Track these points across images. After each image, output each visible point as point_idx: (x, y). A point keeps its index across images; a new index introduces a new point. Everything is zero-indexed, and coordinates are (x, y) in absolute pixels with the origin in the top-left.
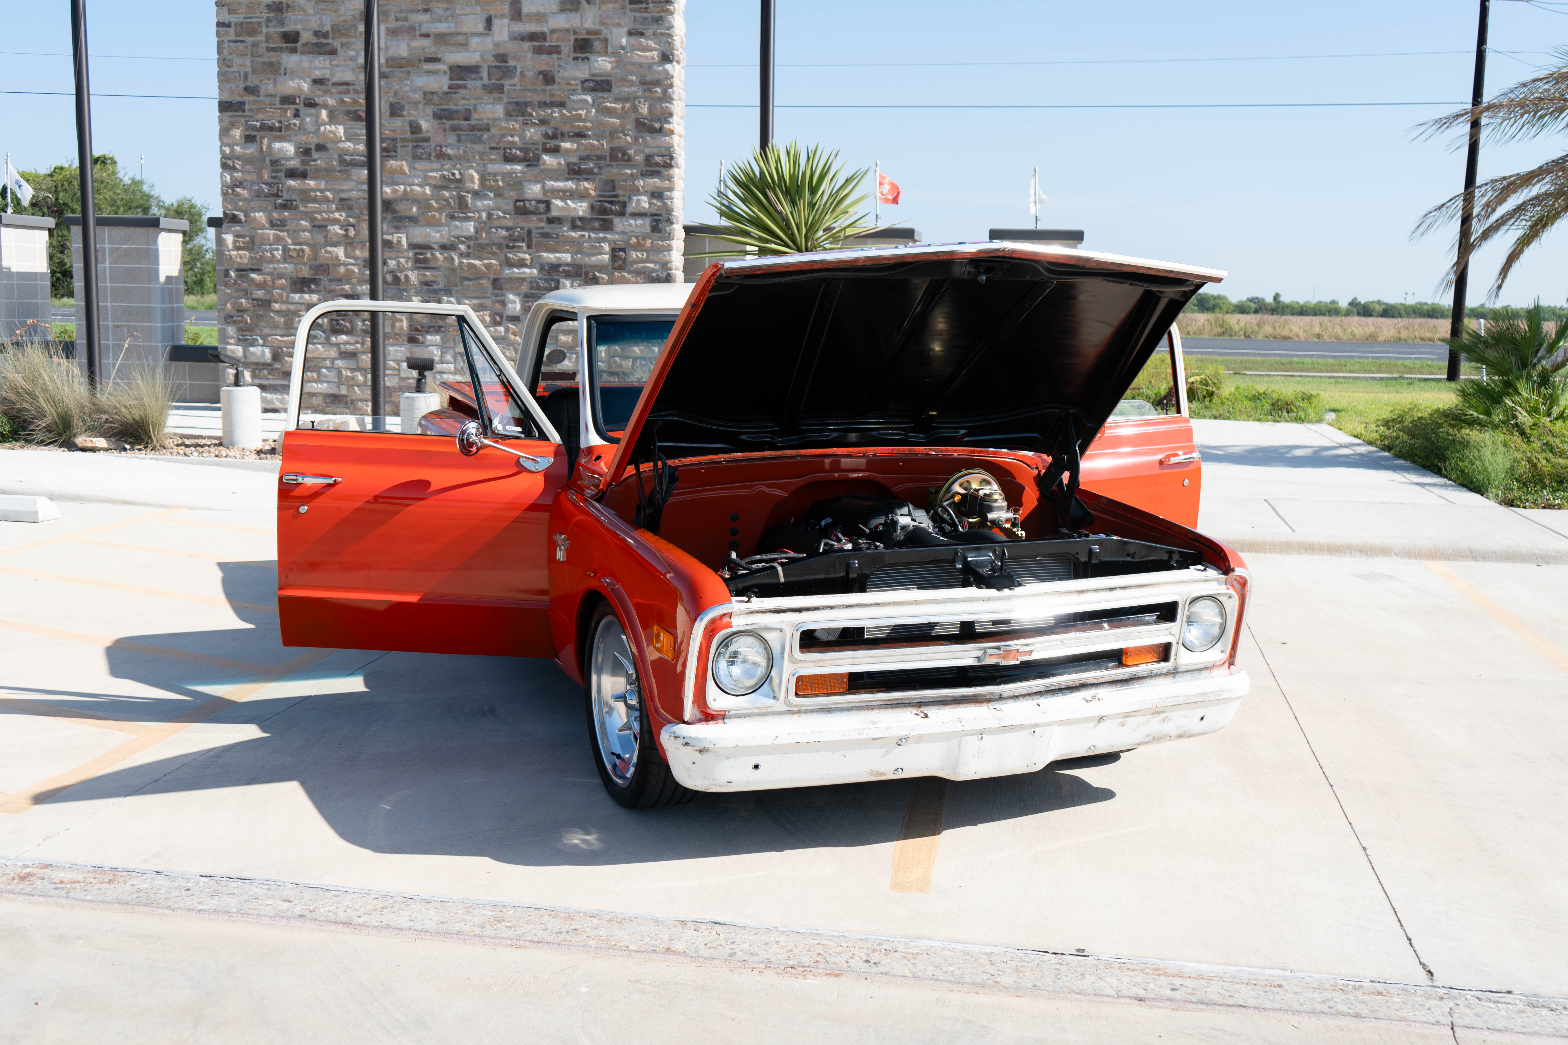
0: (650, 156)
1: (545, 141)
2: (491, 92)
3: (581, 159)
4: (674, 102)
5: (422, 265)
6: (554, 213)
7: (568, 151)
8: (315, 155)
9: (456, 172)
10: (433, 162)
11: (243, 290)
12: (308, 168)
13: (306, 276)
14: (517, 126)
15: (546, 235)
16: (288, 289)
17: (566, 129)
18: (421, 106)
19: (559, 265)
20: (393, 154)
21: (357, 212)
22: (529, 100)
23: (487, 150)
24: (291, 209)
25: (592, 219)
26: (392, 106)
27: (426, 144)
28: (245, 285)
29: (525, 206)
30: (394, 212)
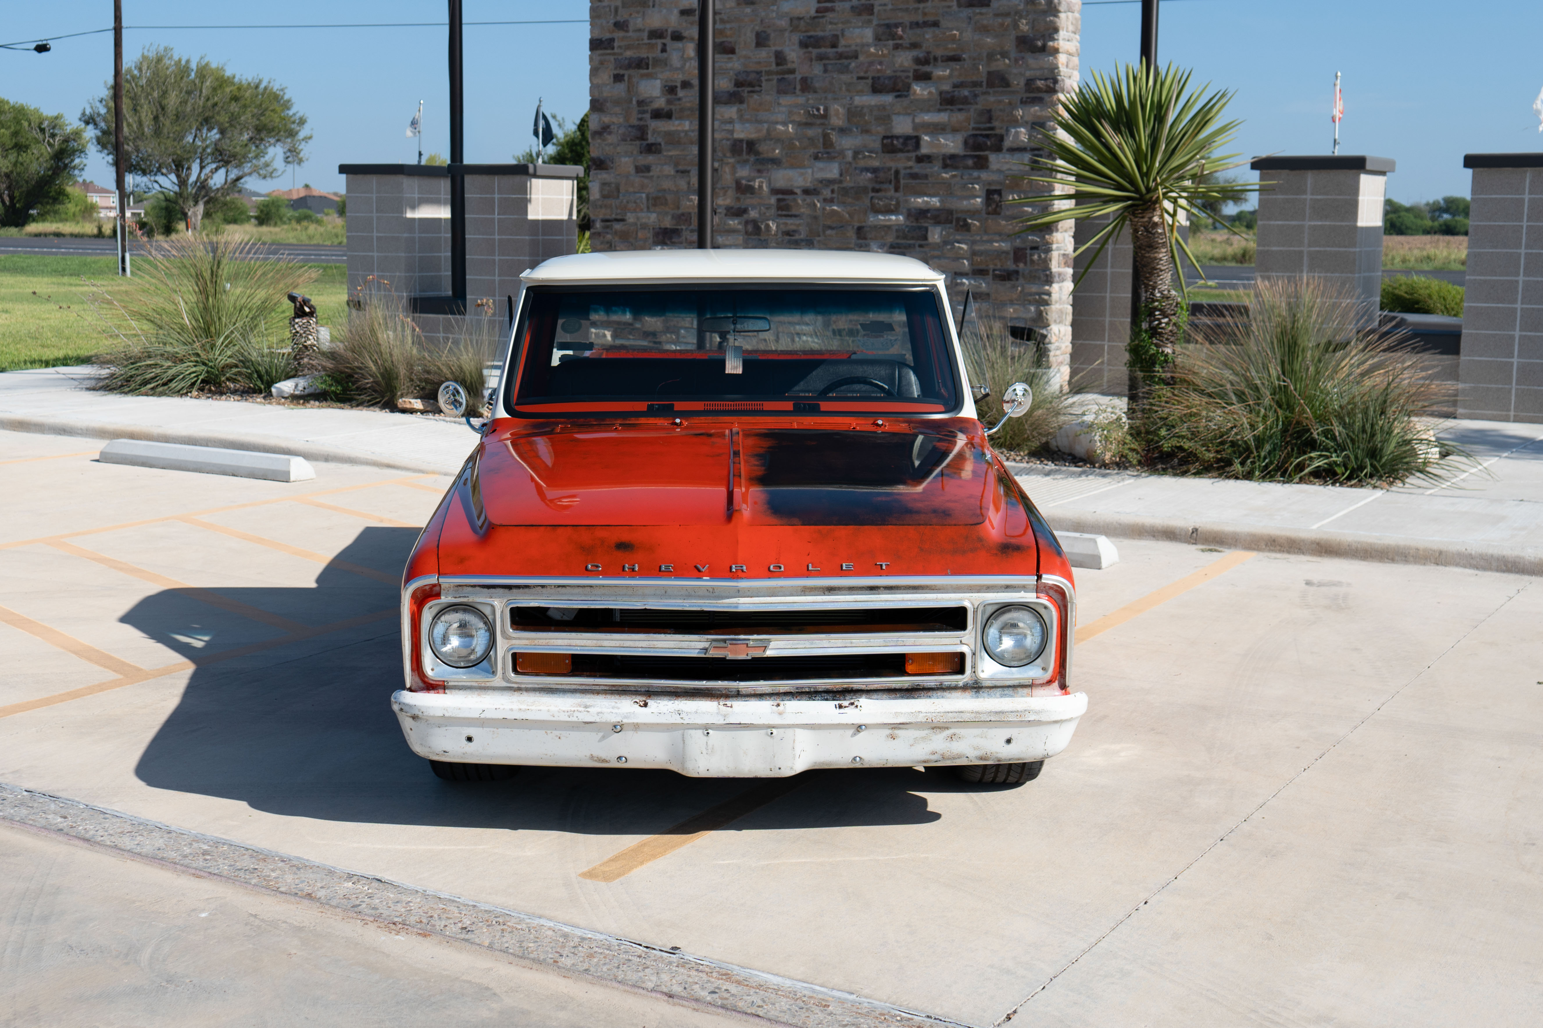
0: (1031, 80)
1: (917, 67)
2: (860, 14)
3: (955, 86)
4: (1062, 16)
5: (784, 213)
6: (924, 150)
7: (940, 78)
8: (681, 93)
9: (822, 108)
10: (798, 96)
11: (608, 243)
12: (673, 107)
13: (668, 226)
14: (885, 52)
15: (914, 176)
16: (651, 241)
17: (939, 53)
18: (787, 34)
19: (928, 211)
20: (757, 88)
21: (720, 154)
22: (900, 21)
23: (855, 80)
24: (655, 153)
25: (965, 156)
26: (758, 35)
27: (791, 76)
28: (609, 237)
29: (892, 144)
30: (757, 153)
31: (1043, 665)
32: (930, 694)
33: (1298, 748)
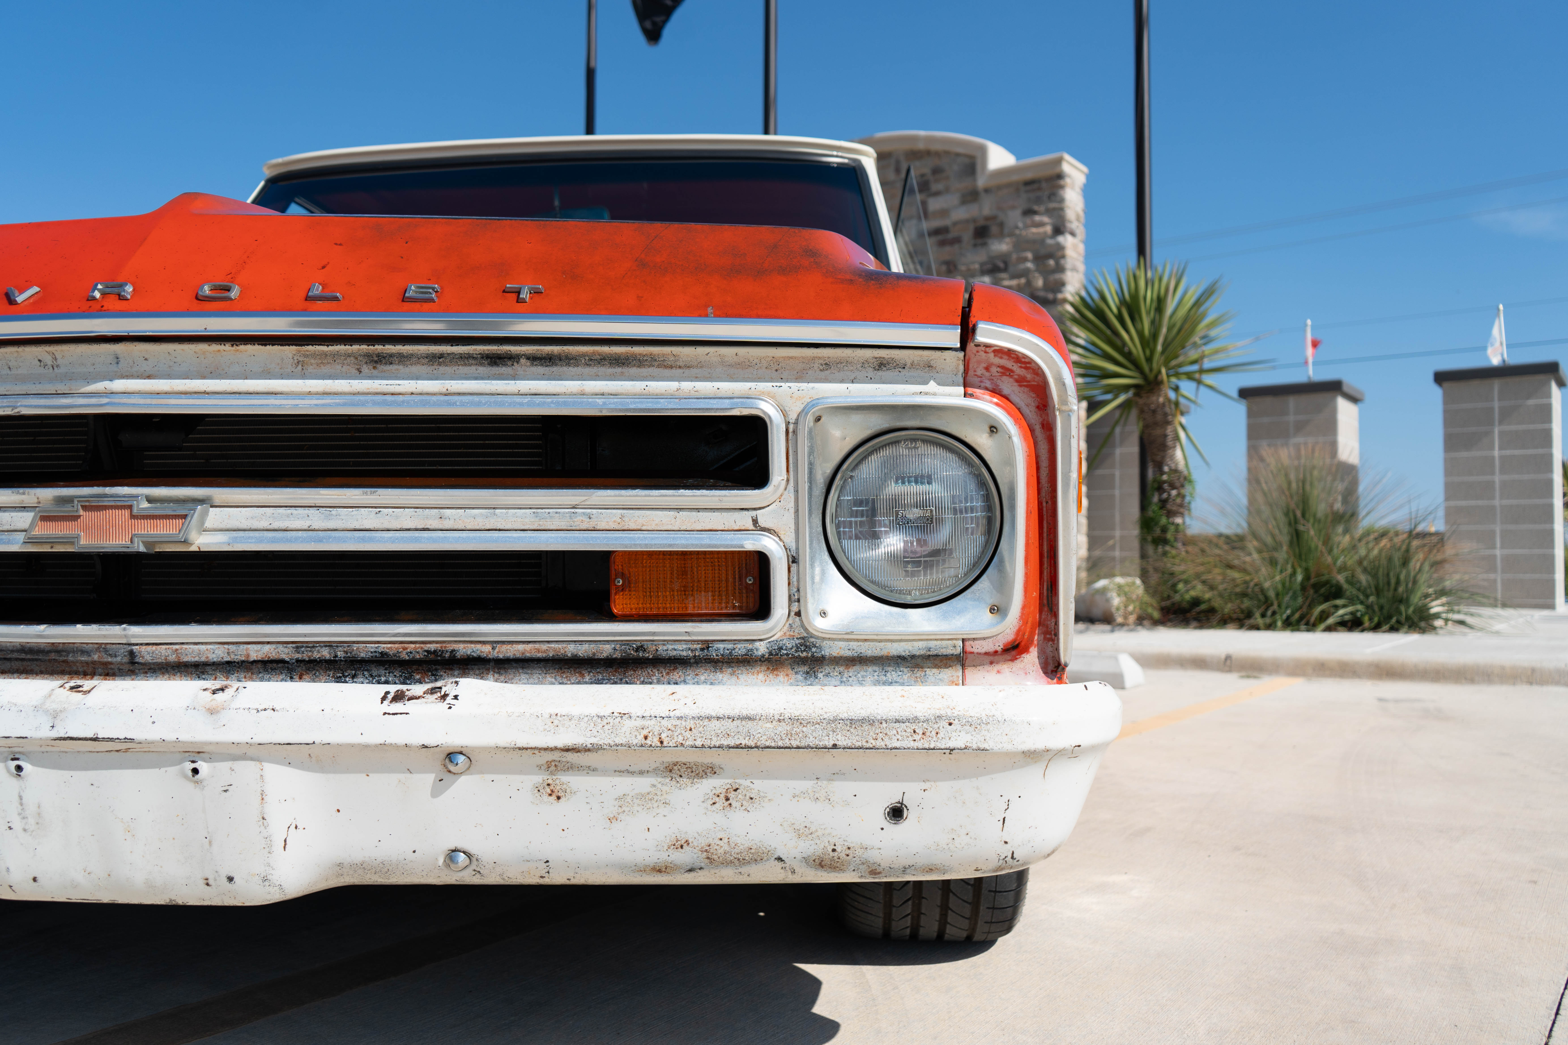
31: (991, 601)
32: (676, 675)
33: (1535, 882)
